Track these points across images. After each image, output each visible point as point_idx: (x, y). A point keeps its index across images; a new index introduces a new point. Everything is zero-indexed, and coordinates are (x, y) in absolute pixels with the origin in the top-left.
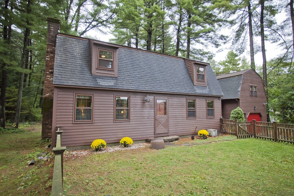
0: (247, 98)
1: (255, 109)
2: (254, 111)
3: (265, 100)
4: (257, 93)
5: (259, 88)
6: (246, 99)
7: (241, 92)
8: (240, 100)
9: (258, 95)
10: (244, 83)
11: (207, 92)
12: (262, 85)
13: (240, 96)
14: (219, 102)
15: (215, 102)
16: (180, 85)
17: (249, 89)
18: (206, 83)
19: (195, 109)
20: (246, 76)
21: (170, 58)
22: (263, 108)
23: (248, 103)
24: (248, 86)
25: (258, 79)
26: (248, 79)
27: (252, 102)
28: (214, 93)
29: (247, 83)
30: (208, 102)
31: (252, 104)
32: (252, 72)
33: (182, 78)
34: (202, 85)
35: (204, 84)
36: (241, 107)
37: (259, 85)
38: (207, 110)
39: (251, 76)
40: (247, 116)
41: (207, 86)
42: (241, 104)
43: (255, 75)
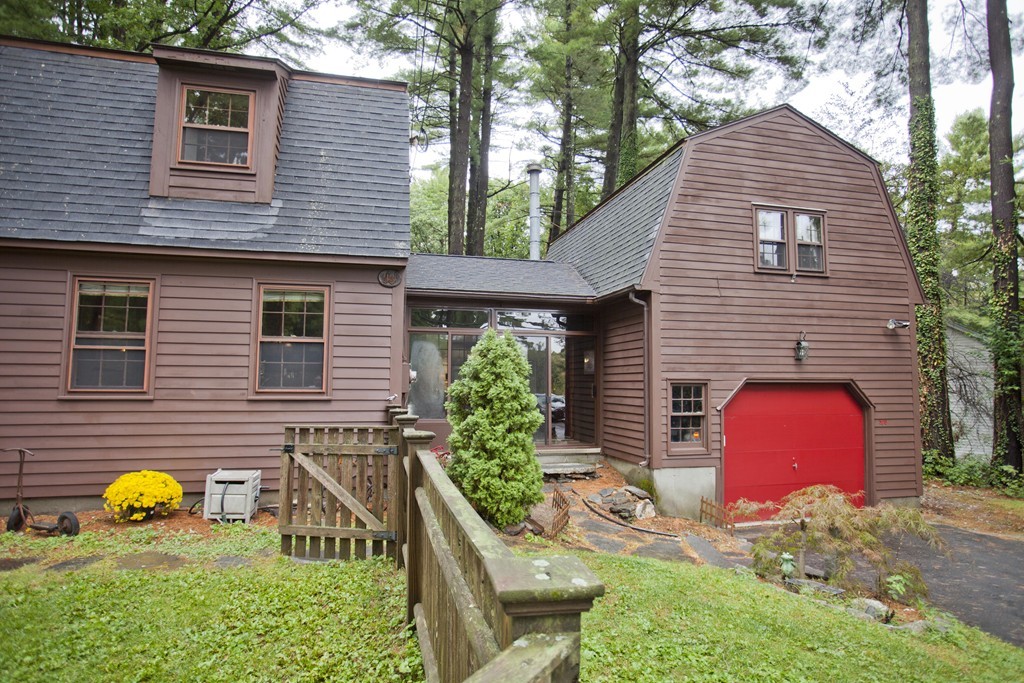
0: (722, 284)
1: (798, 359)
2: (793, 369)
3: (906, 301)
4: (830, 259)
5: (852, 223)
6: (716, 293)
7: (666, 246)
8: (655, 300)
9: (829, 267)
10: (704, 193)
11: (249, 237)
12: (876, 205)
13: (662, 271)
14: (388, 299)
15: (339, 297)
16: (18, 195)
17: (749, 229)
18: (263, 186)
19: (142, 342)
20: (719, 149)
21: (66, 58)
22: (885, 351)
23: (738, 319)
24: (740, 212)
25: (840, 172)
26: (744, 168)
27: (772, 311)
28: (310, 243)
29: (726, 195)
30: (276, 298)
31: (771, 328)
32: (784, 128)
33: (76, 156)
34: (229, 196)
35: (247, 185)
36: (662, 342)
37: (852, 209)
38: (254, 351)
39: (775, 149)
40: (717, 400)
41: (278, 204)
42: (663, 324)
43: (809, 146)
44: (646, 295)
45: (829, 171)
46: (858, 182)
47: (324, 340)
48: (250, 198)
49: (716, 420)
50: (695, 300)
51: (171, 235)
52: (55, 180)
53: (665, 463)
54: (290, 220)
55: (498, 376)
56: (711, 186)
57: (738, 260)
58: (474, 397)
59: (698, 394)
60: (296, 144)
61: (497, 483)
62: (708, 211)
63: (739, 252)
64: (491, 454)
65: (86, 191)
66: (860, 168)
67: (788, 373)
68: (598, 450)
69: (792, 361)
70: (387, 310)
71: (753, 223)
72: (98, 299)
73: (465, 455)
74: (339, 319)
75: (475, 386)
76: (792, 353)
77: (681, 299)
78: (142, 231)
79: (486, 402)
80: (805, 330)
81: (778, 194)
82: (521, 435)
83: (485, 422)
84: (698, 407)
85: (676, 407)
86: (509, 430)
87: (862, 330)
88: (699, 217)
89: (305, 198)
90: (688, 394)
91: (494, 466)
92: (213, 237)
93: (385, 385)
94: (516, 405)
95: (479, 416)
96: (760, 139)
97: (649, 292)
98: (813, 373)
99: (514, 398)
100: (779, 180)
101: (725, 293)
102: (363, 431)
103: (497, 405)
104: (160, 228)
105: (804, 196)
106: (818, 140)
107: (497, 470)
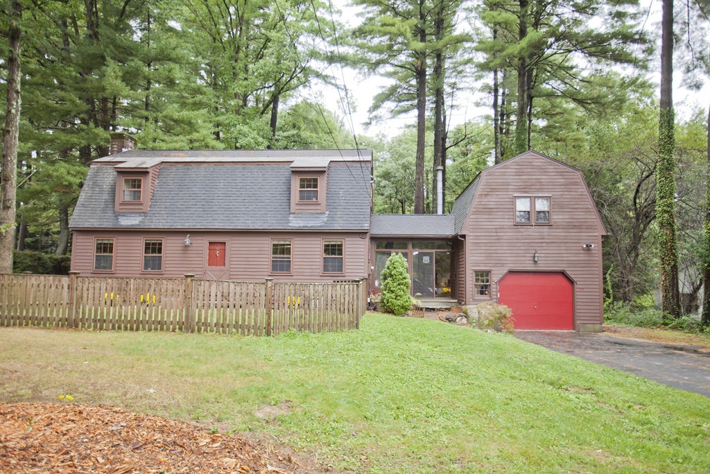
1: (534, 261)
3: (596, 234)
4: (553, 217)
5: (566, 200)
6: (495, 234)
7: (472, 216)
8: (468, 238)
9: (553, 220)
10: (490, 193)
11: (320, 225)
12: (580, 190)
13: (470, 227)
14: (363, 243)
15: (347, 243)
16: (257, 215)
17: (512, 207)
18: (323, 207)
19: (290, 258)
20: (498, 174)
21: (261, 166)
22: (583, 257)
23: (505, 245)
24: (507, 200)
25: (560, 177)
26: (509, 181)
27: (522, 241)
28: (338, 225)
29: (501, 193)
30: (328, 243)
31: (521, 248)
32: (530, 161)
33: (269, 201)
34: (313, 211)
35: (318, 207)
36: (471, 255)
37: (566, 193)
38: (322, 260)
39: (525, 170)
40: (495, 278)
41: (327, 213)
42: (471, 248)
43: (544, 167)
44: (464, 236)
45: (554, 177)
46: (570, 180)
47: (343, 256)
48: (319, 211)
49: (495, 286)
50: (485, 238)
51: (297, 226)
52: (265, 209)
53: (472, 303)
54: (331, 218)
55: (395, 268)
56: (493, 190)
57: (506, 220)
58: (388, 274)
59: (487, 275)
60: (332, 190)
61: (394, 300)
62: (492, 201)
63: (506, 217)
64: (392, 292)
65: (273, 213)
66: (571, 174)
67: (530, 267)
68: (456, 301)
69: (532, 262)
70: (363, 246)
71: (514, 204)
72: (277, 245)
73: (385, 292)
74: (347, 250)
75: (388, 271)
76: (532, 259)
77: (479, 238)
78: (290, 225)
79: (391, 276)
80: (537, 248)
81: (527, 190)
82: (402, 287)
83: (391, 282)
84: (487, 281)
85: (477, 280)
86: (399, 285)
87: (571, 248)
88: (488, 203)
89: (335, 210)
90: (483, 275)
91: (393, 295)
92: (309, 225)
93: (363, 271)
94: (401, 277)
95: (389, 280)
96: (518, 167)
97: (465, 235)
98: (542, 267)
99: (401, 275)
100: (527, 184)
101: (499, 234)
102: (349, 281)
103: (394, 277)
104: (295, 223)
105: (540, 190)
106: (549, 164)
107: (394, 297)
